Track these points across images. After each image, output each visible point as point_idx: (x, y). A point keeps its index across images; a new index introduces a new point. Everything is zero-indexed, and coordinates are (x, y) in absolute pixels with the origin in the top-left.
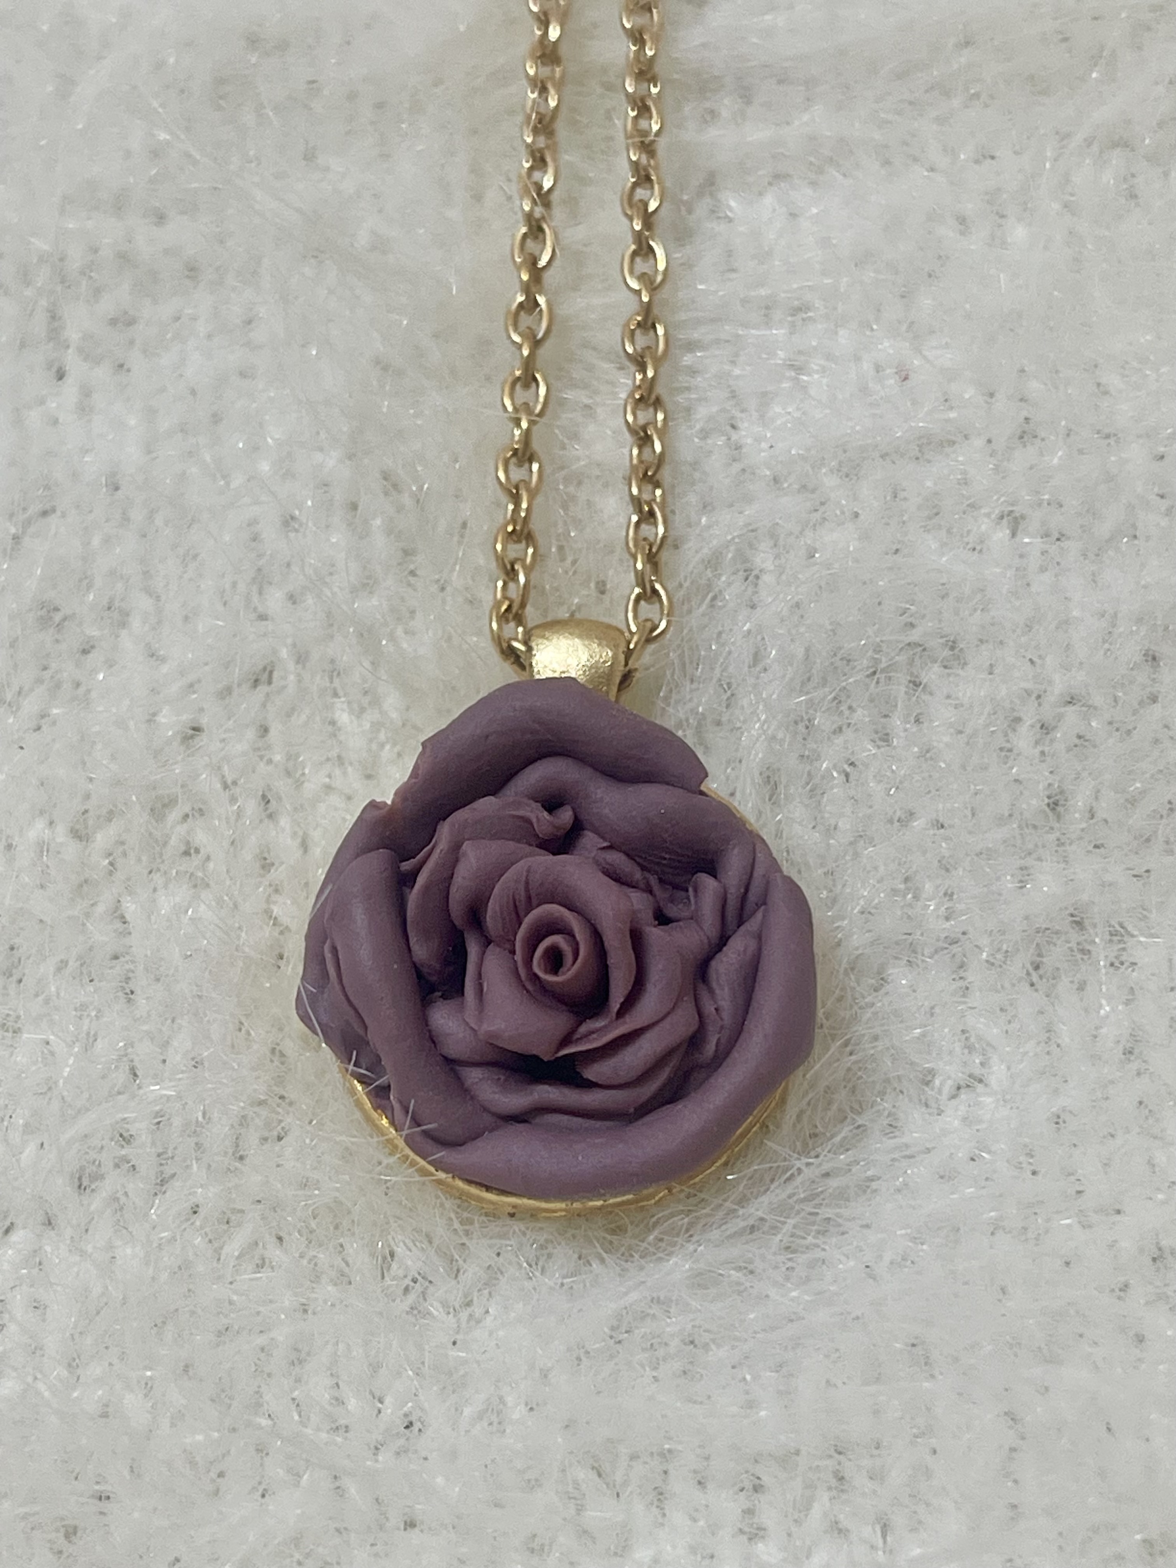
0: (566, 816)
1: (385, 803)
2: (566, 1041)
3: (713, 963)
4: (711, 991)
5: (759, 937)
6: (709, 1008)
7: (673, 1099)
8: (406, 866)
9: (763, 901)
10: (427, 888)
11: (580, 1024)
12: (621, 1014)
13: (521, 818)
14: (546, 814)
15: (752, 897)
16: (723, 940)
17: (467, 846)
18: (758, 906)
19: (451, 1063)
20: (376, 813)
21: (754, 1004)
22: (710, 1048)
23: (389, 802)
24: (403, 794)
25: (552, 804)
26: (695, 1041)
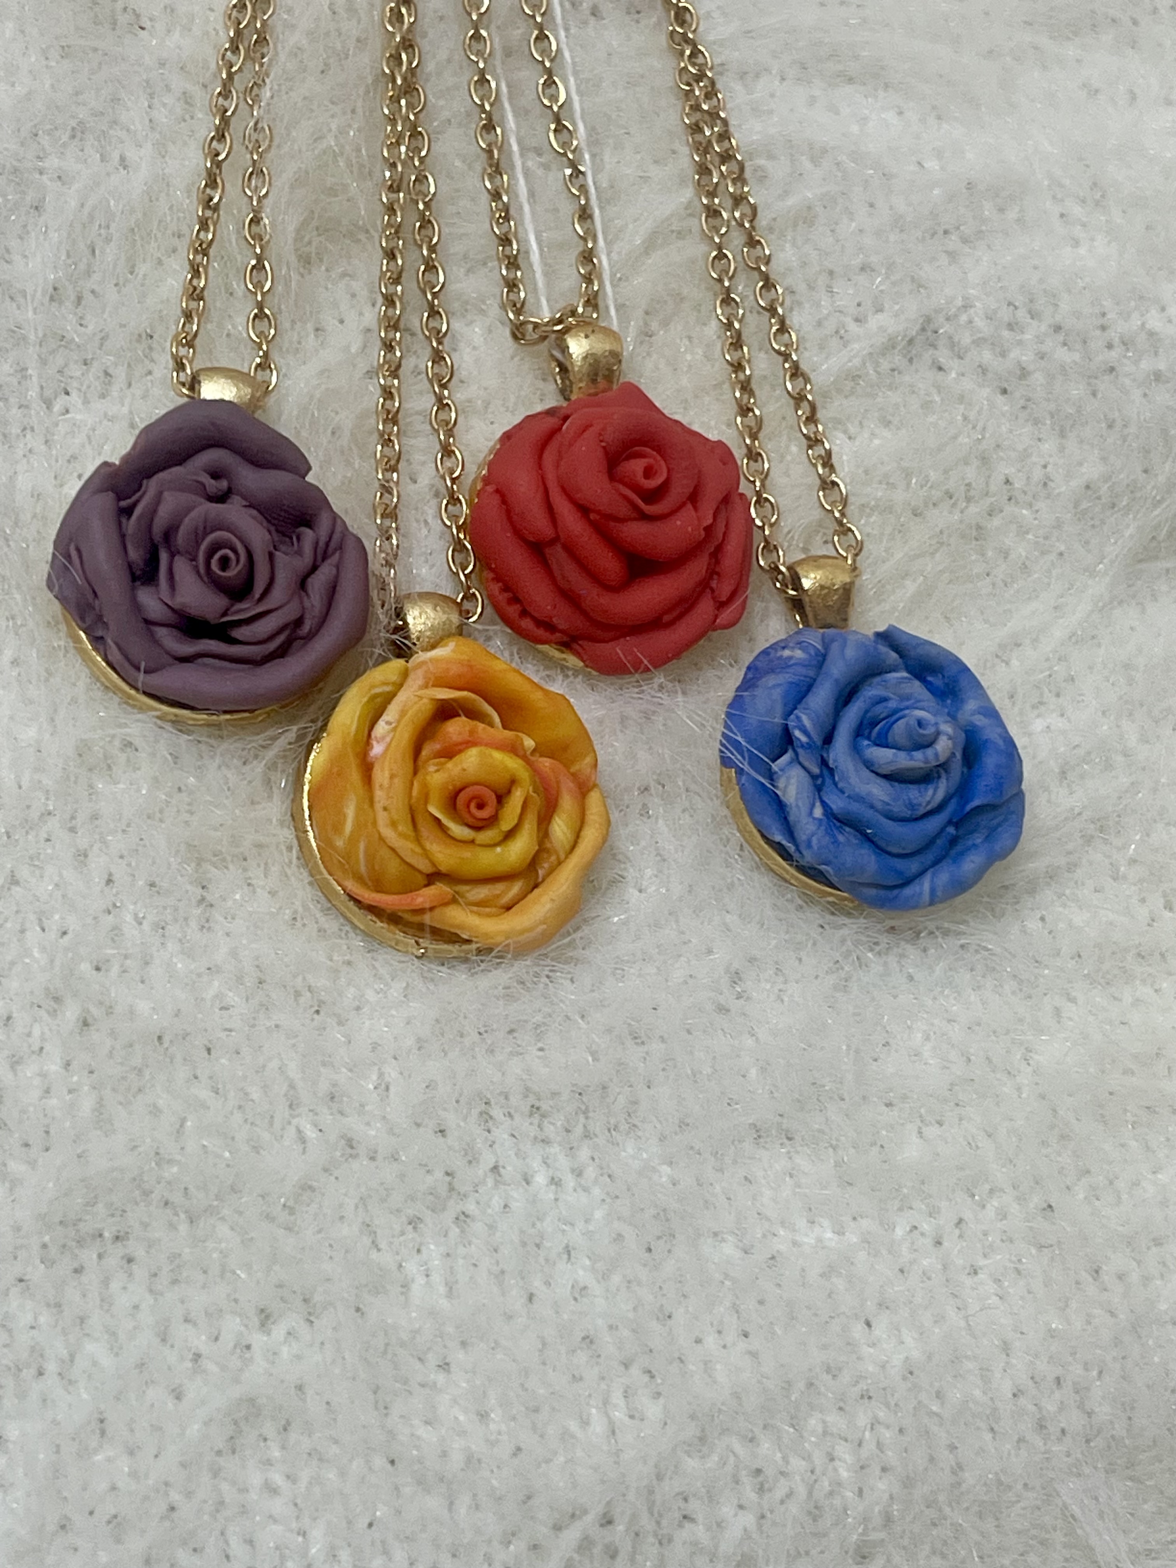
0: (224, 484)
1: (114, 464)
2: (225, 614)
3: (310, 580)
4: (307, 595)
5: (338, 567)
6: (307, 604)
7: (282, 655)
8: (124, 504)
9: (340, 547)
10: (140, 518)
11: (232, 605)
12: (260, 600)
13: (198, 482)
14: (213, 481)
15: (333, 545)
16: (314, 568)
17: (166, 494)
18: (335, 550)
19: (148, 622)
20: (108, 469)
21: (334, 604)
22: (306, 628)
23: (117, 463)
24: (126, 459)
25: (216, 475)
26: (299, 622)
